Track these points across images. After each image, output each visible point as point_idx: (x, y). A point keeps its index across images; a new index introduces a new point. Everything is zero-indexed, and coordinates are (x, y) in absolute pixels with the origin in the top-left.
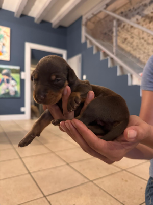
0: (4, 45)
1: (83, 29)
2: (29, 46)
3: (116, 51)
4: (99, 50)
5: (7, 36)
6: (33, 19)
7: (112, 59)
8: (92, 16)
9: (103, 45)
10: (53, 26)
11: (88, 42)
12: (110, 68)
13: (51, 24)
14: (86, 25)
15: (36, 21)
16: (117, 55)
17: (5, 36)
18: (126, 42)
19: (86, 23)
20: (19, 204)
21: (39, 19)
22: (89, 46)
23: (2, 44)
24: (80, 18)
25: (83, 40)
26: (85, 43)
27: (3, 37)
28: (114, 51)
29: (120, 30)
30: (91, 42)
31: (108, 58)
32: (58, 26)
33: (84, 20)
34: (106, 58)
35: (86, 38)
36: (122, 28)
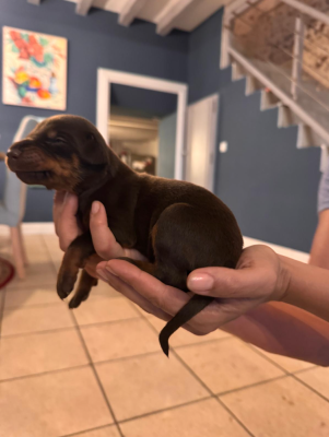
0: (53, 75)
1: (225, 37)
2: (106, 78)
3: (297, 89)
4: (258, 85)
5: (61, 55)
6: (115, 16)
7: (287, 108)
8: (247, 6)
9: (268, 75)
10: (159, 30)
11: (234, 66)
12: (283, 129)
13: (154, 26)
14: (232, 27)
15: (121, 20)
16: (299, 102)
17: (57, 57)
18: (325, 65)
19: (232, 22)
20: (64, 434)
21: (127, 16)
22: (236, 76)
23: (49, 74)
24: (220, 12)
25: (224, 62)
26: (229, 69)
27: (53, 60)
28: (293, 91)
29: (313, 36)
30: (242, 69)
31: (279, 105)
32: (168, 31)
33: (227, 17)
34: (272, 107)
35: (232, 59)
36: (316, 32)
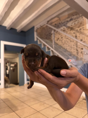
1: (35, 33)
3: (54, 47)
4: (44, 45)
6: (5, 27)
7: (52, 51)
8: (40, 27)
10: (18, 31)
11: (38, 40)
13: (16, 30)
14: (37, 31)
15: (7, 28)
16: (55, 49)
18: (59, 40)
19: (37, 30)
21: (9, 27)
22: (39, 43)
24: (33, 27)
25: (35, 40)
28: (53, 47)
29: (56, 34)
30: (40, 41)
31: (50, 50)
33: (35, 29)
34: (49, 51)
35: (37, 39)
36: (56, 33)
